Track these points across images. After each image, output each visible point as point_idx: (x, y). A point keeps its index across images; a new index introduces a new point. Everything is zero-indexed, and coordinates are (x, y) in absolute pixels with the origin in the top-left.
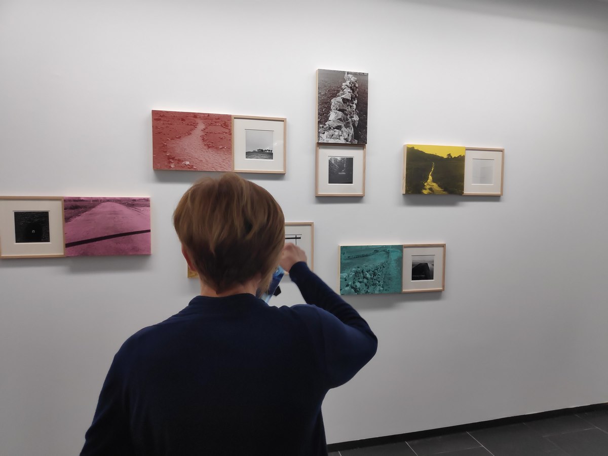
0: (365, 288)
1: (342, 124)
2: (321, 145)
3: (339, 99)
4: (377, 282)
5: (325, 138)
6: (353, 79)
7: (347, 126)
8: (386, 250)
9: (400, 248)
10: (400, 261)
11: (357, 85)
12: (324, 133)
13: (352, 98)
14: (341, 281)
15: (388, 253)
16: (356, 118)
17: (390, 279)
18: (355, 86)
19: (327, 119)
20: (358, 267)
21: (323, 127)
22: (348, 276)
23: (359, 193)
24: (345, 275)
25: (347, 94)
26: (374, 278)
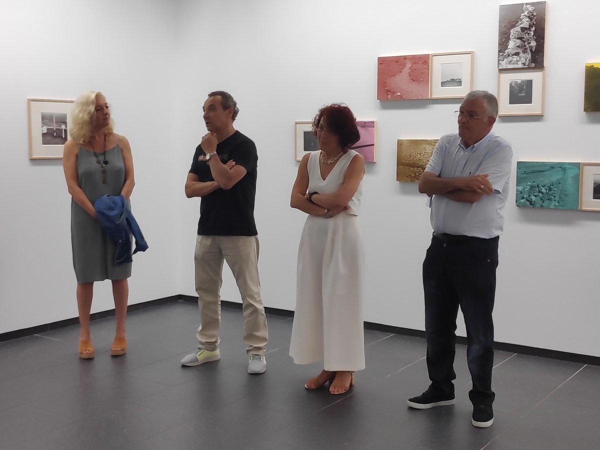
0: (540, 202)
1: (520, 51)
2: (501, 71)
3: (518, 29)
4: (553, 197)
5: (504, 64)
6: (531, 8)
7: (525, 51)
8: (562, 167)
9: (578, 165)
10: (577, 179)
11: (535, 14)
12: (503, 60)
13: (529, 26)
14: (517, 194)
15: (564, 170)
16: (533, 44)
17: (566, 195)
18: (532, 15)
19: (506, 48)
20: (534, 182)
21: (502, 55)
22: (524, 189)
23: (538, 112)
24: (520, 188)
25: (525, 23)
26: (550, 193)
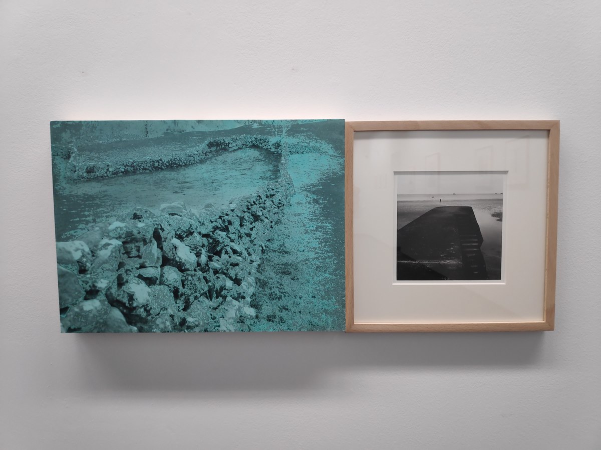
0: (174, 307)
4: (229, 284)
14: (61, 275)
17: (285, 270)
20: (136, 217)
22: (93, 253)
24: (77, 248)
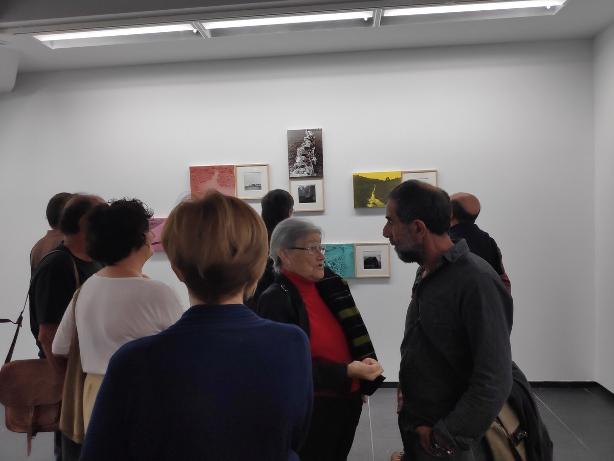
2: (292, 178)
3: (302, 148)
4: (336, 270)
5: (294, 174)
6: (311, 134)
7: (308, 165)
8: (341, 248)
9: (353, 246)
10: (353, 255)
11: (314, 138)
15: (343, 249)
18: (313, 138)
19: (295, 162)
23: (321, 209)
25: (308, 144)
26: (334, 267)
